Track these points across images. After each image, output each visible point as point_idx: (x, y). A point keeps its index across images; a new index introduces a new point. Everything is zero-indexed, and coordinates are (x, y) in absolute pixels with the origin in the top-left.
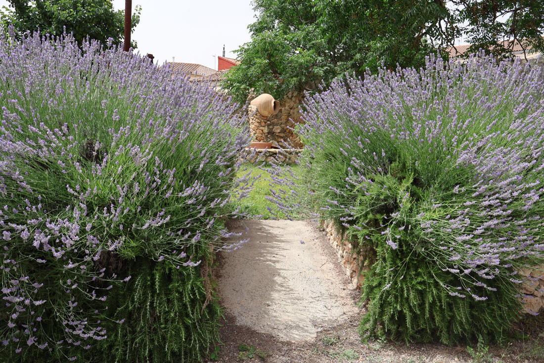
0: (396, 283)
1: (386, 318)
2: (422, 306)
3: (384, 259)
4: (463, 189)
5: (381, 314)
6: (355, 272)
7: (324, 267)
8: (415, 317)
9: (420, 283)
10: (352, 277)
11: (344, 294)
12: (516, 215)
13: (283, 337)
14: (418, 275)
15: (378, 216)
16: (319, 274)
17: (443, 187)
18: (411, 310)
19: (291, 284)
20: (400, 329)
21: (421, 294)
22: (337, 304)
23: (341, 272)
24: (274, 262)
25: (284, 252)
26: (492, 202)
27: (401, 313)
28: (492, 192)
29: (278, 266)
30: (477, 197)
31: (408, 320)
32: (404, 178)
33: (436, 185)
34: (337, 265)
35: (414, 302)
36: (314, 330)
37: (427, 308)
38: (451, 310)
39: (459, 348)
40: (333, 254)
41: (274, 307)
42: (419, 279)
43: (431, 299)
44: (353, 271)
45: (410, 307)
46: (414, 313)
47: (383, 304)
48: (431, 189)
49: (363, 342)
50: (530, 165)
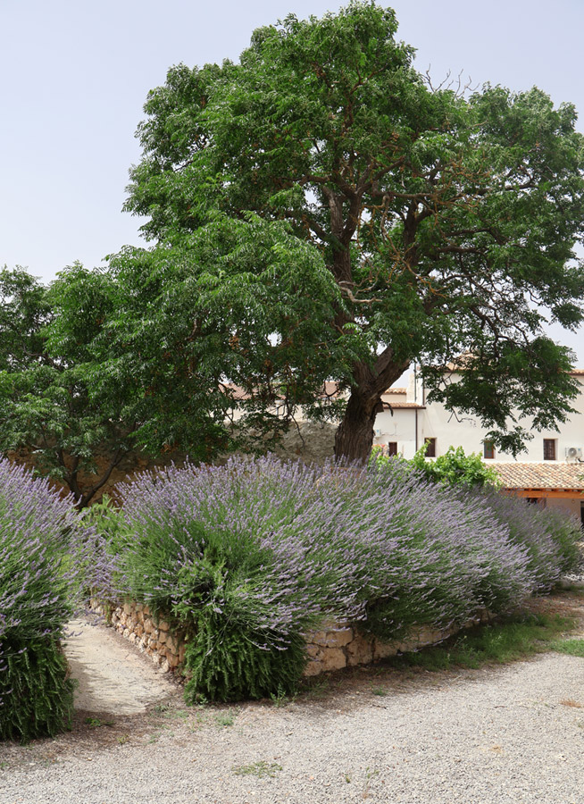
0: (215, 649)
1: (208, 681)
2: (235, 666)
3: (205, 631)
4: (265, 568)
5: (205, 677)
6: (165, 656)
7: (129, 658)
8: (231, 677)
9: (234, 647)
10: (160, 663)
11: (157, 676)
12: (301, 585)
13: (115, 712)
14: (232, 640)
15: (198, 595)
16: (126, 664)
17: (248, 567)
18: (228, 671)
19: (103, 674)
20: (219, 690)
21: (235, 656)
22: (154, 685)
23: (147, 661)
24: (75, 658)
25: (80, 649)
26: (285, 576)
27: (220, 674)
28: (284, 569)
29: (81, 661)
30: (275, 573)
31: (226, 679)
32: (217, 561)
33: (244, 566)
34: (141, 655)
35: (230, 662)
36: (142, 705)
37: (240, 667)
38: (257, 667)
39: (264, 699)
40: (131, 646)
41: (96, 692)
42: (234, 644)
43: (243, 659)
44: (162, 656)
45: (227, 668)
46: (230, 673)
47: (206, 668)
48: (239, 570)
49: (189, 706)
50: (307, 549)
